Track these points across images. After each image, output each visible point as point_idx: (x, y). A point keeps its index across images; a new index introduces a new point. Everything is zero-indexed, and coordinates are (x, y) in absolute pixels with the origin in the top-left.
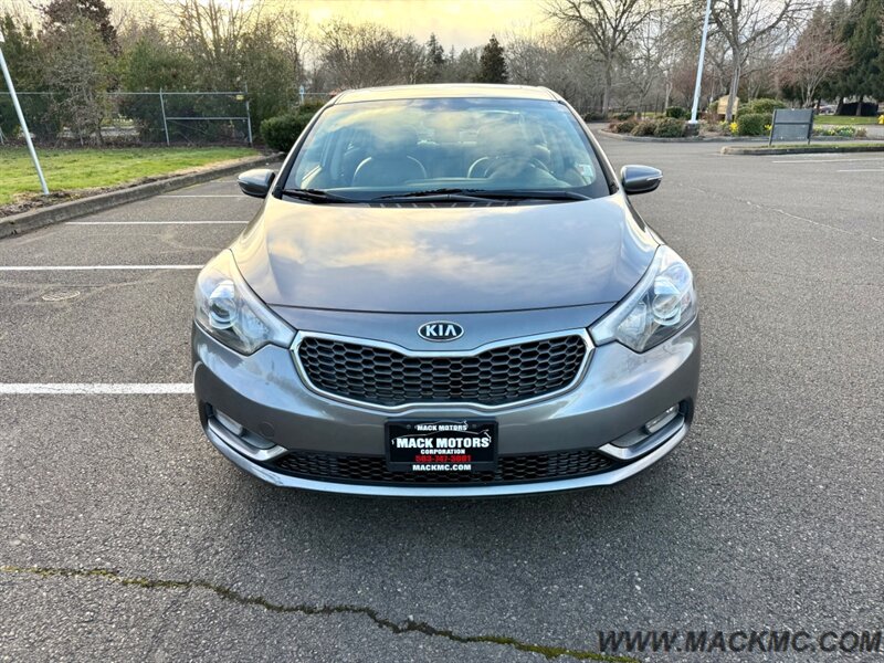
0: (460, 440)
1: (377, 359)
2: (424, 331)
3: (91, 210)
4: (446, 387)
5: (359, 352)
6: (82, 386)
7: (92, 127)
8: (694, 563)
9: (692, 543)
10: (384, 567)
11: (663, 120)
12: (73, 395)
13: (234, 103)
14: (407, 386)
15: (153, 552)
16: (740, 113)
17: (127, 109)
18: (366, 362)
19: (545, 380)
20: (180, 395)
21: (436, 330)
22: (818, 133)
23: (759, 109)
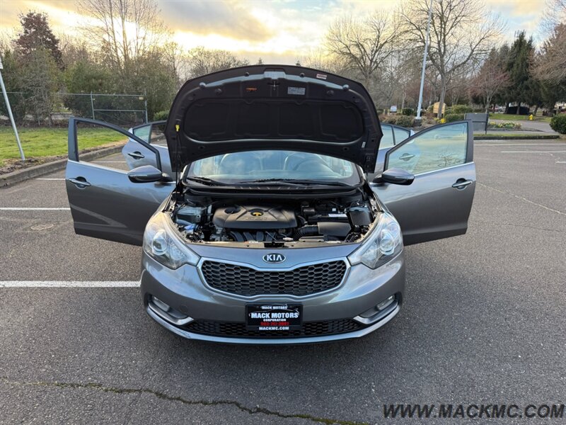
0: (283, 314)
1: (242, 272)
2: (266, 258)
3: (52, 170)
4: (277, 286)
5: (233, 268)
6: (65, 282)
7: (46, 114)
8: (402, 378)
9: (402, 368)
10: (243, 381)
11: (400, 116)
12: (61, 288)
13: (137, 101)
14: (257, 286)
15: (119, 374)
16: (446, 113)
17: (69, 103)
18: (236, 273)
19: (326, 283)
20: (123, 288)
21: (272, 257)
22: (493, 125)
23: (458, 111)
